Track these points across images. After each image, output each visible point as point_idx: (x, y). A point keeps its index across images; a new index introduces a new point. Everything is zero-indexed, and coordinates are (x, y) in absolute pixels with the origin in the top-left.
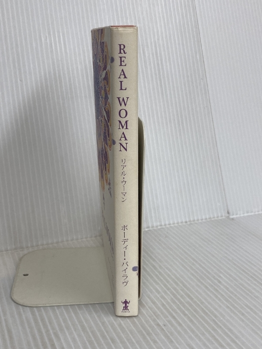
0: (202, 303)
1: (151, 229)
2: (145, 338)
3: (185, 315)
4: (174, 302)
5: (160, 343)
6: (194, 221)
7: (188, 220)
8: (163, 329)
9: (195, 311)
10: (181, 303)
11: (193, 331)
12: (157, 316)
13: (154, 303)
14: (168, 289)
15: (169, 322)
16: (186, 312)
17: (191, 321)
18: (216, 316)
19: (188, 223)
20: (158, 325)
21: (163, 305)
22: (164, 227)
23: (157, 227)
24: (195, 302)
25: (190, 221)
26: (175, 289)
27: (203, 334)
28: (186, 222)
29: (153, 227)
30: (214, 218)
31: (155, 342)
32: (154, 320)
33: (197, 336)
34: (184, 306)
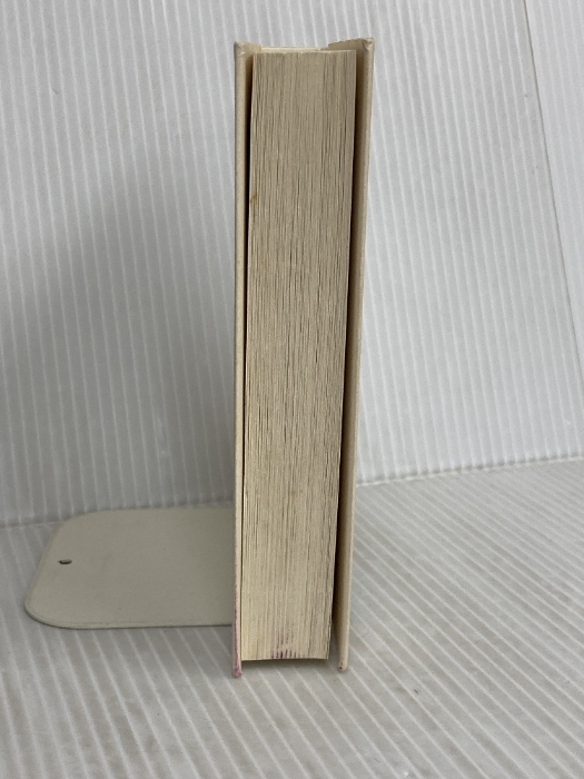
0: (517, 643)
1: (387, 481)
2: (364, 719)
3: (472, 669)
4: (443, 641)
5: (404, 731)
6: (501, 464)
7: (484, 461)
8: (412, 700)
9: (499, 661)
10: (462, 643)
11: (491, 706)
12: (399, 670)
13: (389, 641)
14: (429, 612)
15: (430, 684)
16: (475, 664)
17: (488, 683)
18: (552, 673)
19: (486, 469)
20: (400, 690)
21: (413, 646)
22: (422, 478)
23: (403, 476)
24: (497, 642)
25: (490, 465)
26: (446, 612)
27: (518, 713)
28: (480, 467)
29: (392, 476)
30: (555, 457)
31: (390, 727)
32: (390, 680)
33: (501, 715)
34: (469, 650)
